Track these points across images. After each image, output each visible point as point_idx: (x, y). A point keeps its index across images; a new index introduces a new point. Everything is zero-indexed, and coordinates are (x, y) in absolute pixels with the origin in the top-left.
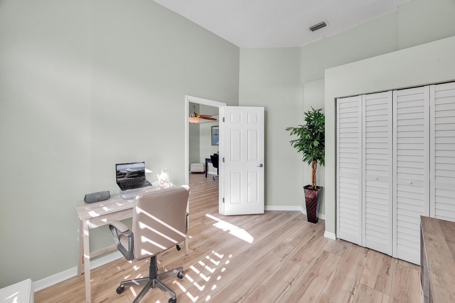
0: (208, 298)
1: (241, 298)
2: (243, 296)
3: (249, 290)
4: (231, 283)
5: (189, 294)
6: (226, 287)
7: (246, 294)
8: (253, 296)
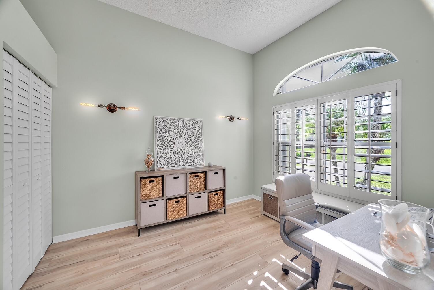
0: (255, 273)
1: (227, 268)
2: (224, 269)
3: (217, 272)
4: (231, 283)
5: (276, 281)
6: (239, 279)
7: (221, 270)
8: (216, 267)
